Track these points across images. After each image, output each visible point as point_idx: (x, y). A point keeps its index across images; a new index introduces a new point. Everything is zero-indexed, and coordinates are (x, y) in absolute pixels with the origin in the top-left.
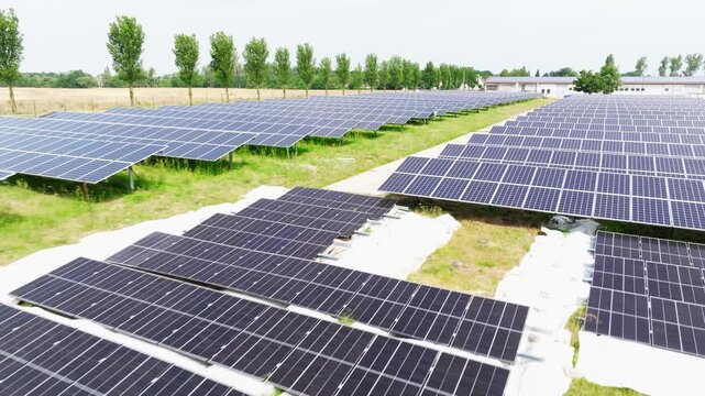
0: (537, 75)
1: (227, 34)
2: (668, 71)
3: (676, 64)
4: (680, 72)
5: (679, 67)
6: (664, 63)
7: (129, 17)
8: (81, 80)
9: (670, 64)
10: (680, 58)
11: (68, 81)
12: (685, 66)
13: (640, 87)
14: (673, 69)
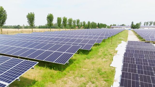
0: (118, 25)
1: (66, 17)
2: (146, 25)
3: (147, 23)
4: (148, 25)
5: (148, 24)
6: (145, 23)
7: (51, 14)
8: (19, 27)
9: (146, 23)
10: (148, 22)
11: (16, 27)
12: (149, 24)
13: (143, 28)
14: (147, 24)
